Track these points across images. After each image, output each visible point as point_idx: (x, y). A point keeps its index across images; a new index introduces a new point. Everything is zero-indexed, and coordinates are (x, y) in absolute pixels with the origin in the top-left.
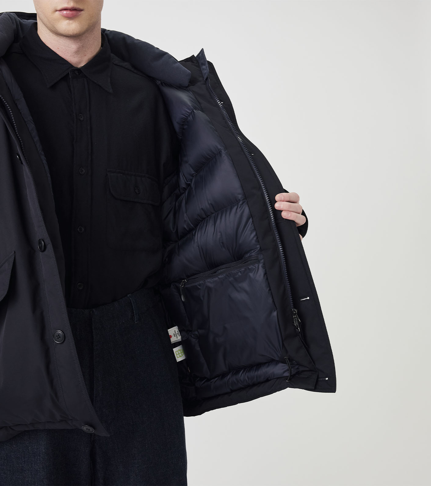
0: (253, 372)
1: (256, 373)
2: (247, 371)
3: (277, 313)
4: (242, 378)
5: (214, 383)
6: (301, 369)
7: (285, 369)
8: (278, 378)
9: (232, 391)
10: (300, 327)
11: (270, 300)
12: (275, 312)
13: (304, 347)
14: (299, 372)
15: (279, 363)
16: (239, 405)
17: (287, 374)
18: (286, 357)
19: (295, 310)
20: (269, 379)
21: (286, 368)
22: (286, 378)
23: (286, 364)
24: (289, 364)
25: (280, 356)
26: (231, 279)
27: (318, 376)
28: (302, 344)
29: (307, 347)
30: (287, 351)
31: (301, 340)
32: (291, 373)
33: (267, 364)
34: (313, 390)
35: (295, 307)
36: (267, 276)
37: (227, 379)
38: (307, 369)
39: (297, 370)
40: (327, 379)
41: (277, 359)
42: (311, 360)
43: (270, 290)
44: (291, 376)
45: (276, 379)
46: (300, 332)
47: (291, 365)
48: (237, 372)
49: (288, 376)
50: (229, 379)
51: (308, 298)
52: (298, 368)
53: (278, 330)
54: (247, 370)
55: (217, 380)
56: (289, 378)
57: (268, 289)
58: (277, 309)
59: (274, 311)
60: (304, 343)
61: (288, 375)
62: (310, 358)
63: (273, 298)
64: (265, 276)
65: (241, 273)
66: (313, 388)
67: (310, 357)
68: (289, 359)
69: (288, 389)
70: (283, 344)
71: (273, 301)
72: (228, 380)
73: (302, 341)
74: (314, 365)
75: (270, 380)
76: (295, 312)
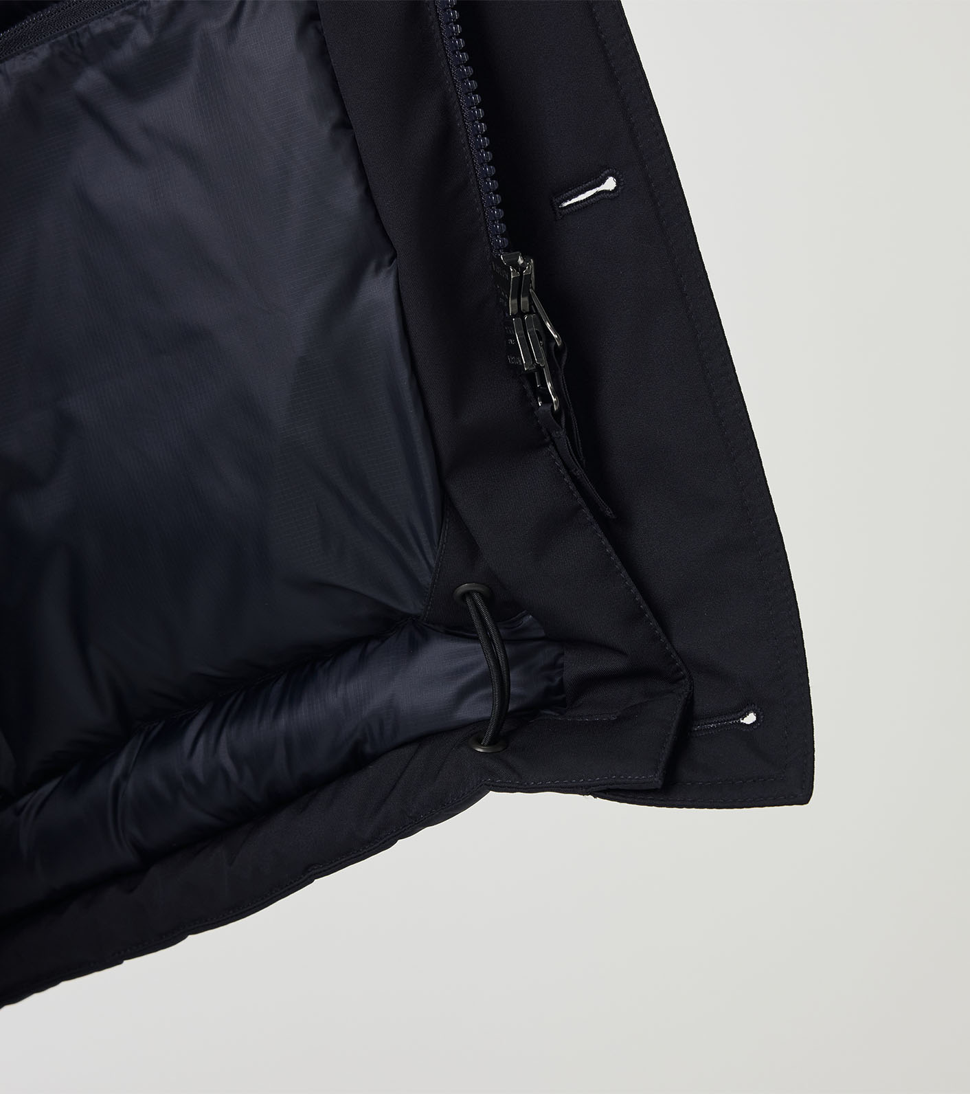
0: (261, 719)
1: (283, 722)
2: (225, 720)
3: (397, 276)
4: (198, 764)
5: (38, 813)
6: (576, 666)
7: (472, 675)
8: (420, 740)
9: (149, 858)
10: (561, 376)
11: (348, 195)
12: (383, 274)
13: (590, 518)
14: (561, 688)
15: (426, 638)
16: (193, 943)
17: (477, 708)
18: (465, 587)
19: (521, 261)
20: (368, 749)
21: (473, 666)
22: (474, 730)
23: (476, 639)
24: (490, 640)
25: (426, 580)
26: (90, 79)
27: (689, 704)
28: (576, 494)
29: (609, 513)
30: (472, 549)
31: (568, 469)
32: (505, 695)
33: (354, 654)
34: (655, 791)
35: (520, 241)
36: (319, 32)
37: (113, 780)
38: (614, 663)
39: (551, 679)
40: (750, 719)
41: (411, 605)
42: (639, 598)
43: (344, 124)
44: (503, 714)
45: (407, 751)
46: (557, 416)
47: (503, 641)
48: (172, 731)
49: (484, 722)
50: (125, 775)
51: (610, 184)
52: (554, 666)
53: (407, 396)
54: (229, 710)
55: (52, 792)
56: (490, 733)
57: (334, 114)
58: (395, 256)
59: (378, 269)
60: (589, 486)
61: (488, 715)
62: (634, 590)
63: (363, 176)
64: (311, 32)
65: (148, 28)
66: (656, 780)
67: (629, 582)
68: (489, 600)
69: (493, 801)
70: (446, 501)
71: (368, 196)
72: (117, 787)
73: (574, 479)
74: (659, 631)
75: (375, 757)
76: (520, 269)
